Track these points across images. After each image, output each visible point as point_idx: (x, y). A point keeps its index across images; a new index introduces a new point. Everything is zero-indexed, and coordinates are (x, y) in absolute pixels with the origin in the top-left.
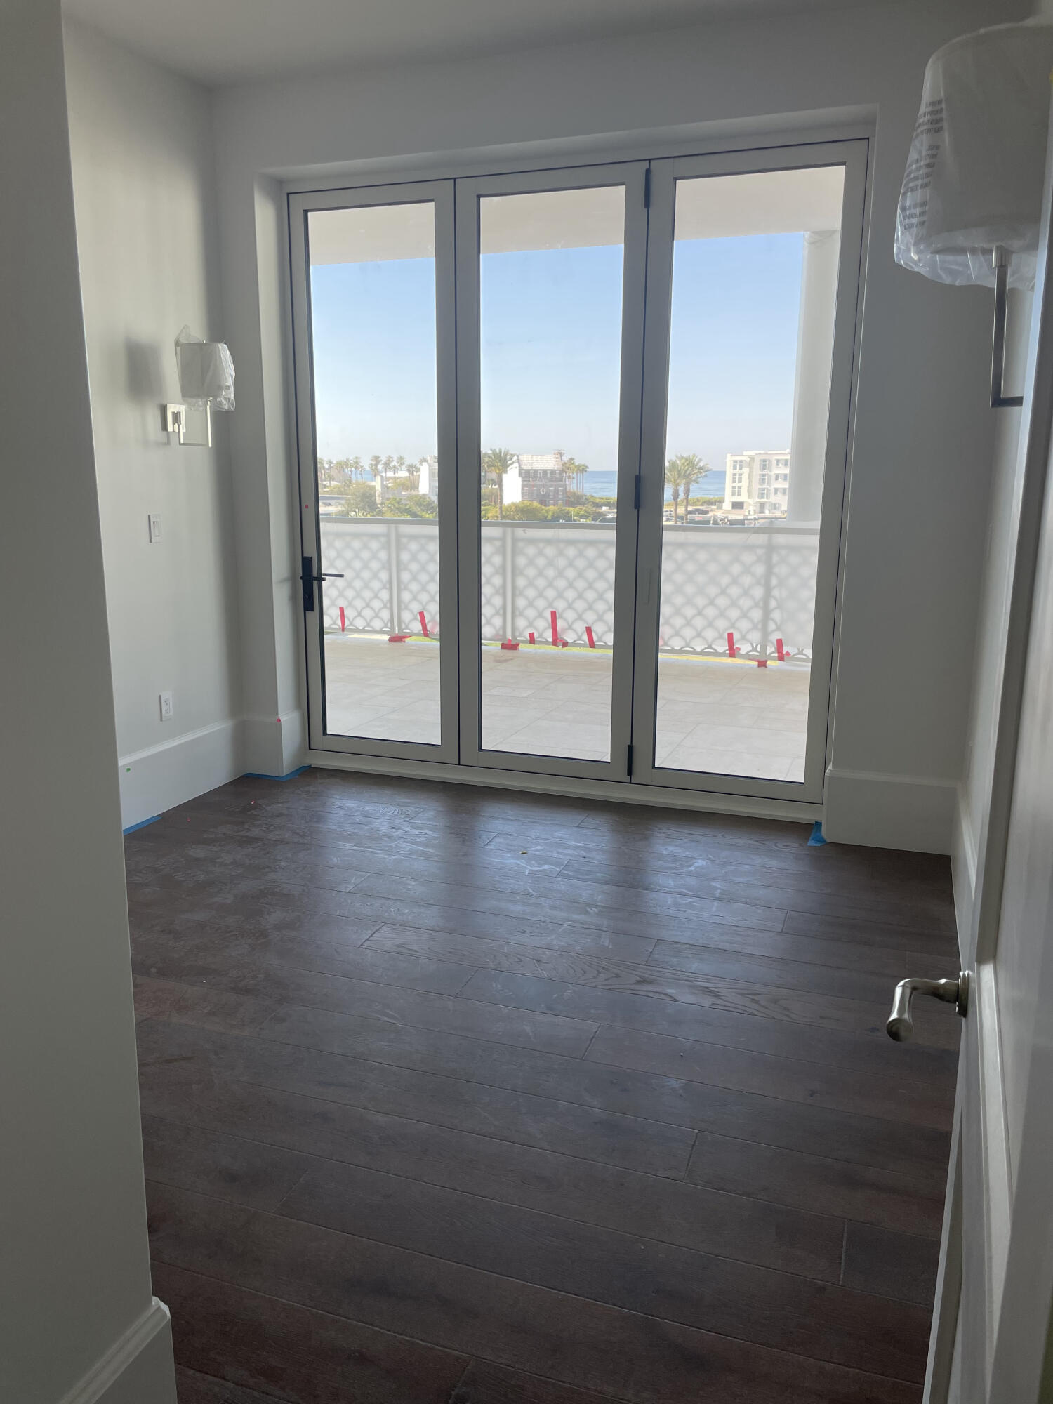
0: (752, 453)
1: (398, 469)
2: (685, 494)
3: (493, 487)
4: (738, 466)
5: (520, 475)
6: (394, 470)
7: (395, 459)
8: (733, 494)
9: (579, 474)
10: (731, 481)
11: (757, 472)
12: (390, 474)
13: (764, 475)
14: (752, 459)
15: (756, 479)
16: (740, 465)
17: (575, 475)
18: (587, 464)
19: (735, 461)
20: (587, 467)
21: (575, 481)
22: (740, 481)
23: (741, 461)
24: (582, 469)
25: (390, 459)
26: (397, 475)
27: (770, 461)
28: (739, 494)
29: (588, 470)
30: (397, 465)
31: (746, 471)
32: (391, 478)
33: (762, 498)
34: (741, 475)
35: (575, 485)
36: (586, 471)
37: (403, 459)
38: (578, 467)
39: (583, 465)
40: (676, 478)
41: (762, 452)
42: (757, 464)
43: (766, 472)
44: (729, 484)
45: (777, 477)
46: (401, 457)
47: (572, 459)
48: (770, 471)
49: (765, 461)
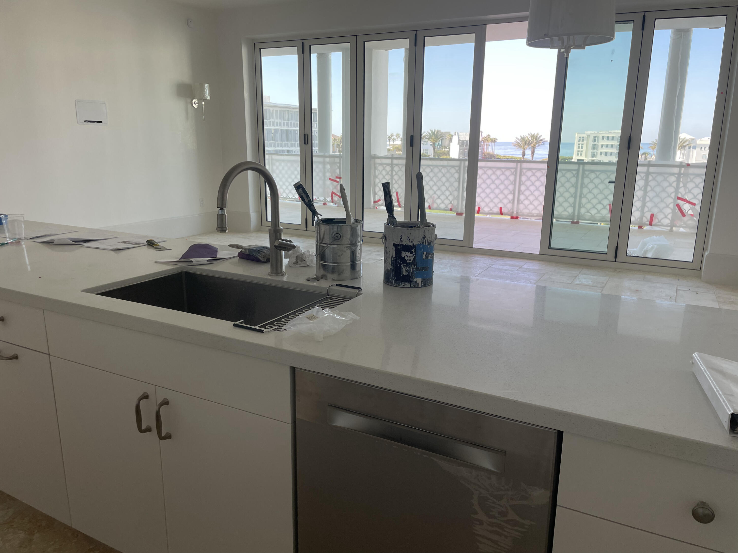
0: (589, 132)
1: (395, 140)
2: (532, 154)
3: (445, 150)
4: (581, 140)
5: (458, 143)
6: (394, 141)
7: (395, 135)
8: (578, 155)
9: (492, 143)
10: (577, 148)
11: (591, 143)
12: (392, 142)
13: (595, 145)
14: (589, 136)
15: (590, 146)
16: (582, 139)
17: (490, 144)
18: (497, 138)
19: (580, 137)
20: (497, 139)
21: (490, 147)
22: (582, 148)
23: (583, 137)
24: (494, 141)
25: (392, 135)
26: (395, 143)
27: (598, 137)
28: (581, 155)
29: (497, 141)
30: (395, 138)
31: (585, 142)
32: (392, 145)
33: (593, 157)
34: (583, 144)
35: (490, 149)
36: (496, 142)
37: (399, 135)
38: (492, 140)
39: (495, 138)
40: (524, 145)
41: (596, 132)
42: (591, 139)
43: (596, 143)
44: (576, 149)
45: (602, 146)
46: (398, 134)
47: (489, 135)
48: (598, 143)
49: (595, 137)
